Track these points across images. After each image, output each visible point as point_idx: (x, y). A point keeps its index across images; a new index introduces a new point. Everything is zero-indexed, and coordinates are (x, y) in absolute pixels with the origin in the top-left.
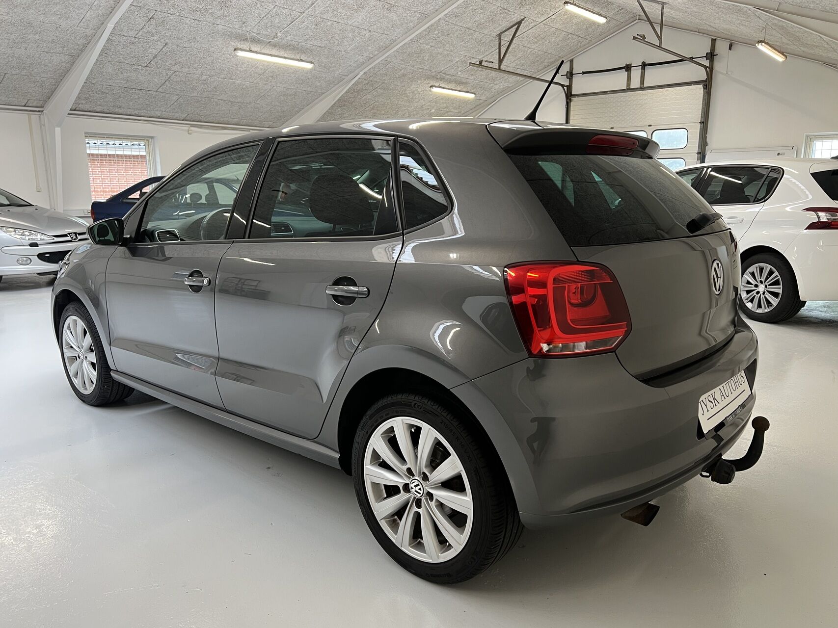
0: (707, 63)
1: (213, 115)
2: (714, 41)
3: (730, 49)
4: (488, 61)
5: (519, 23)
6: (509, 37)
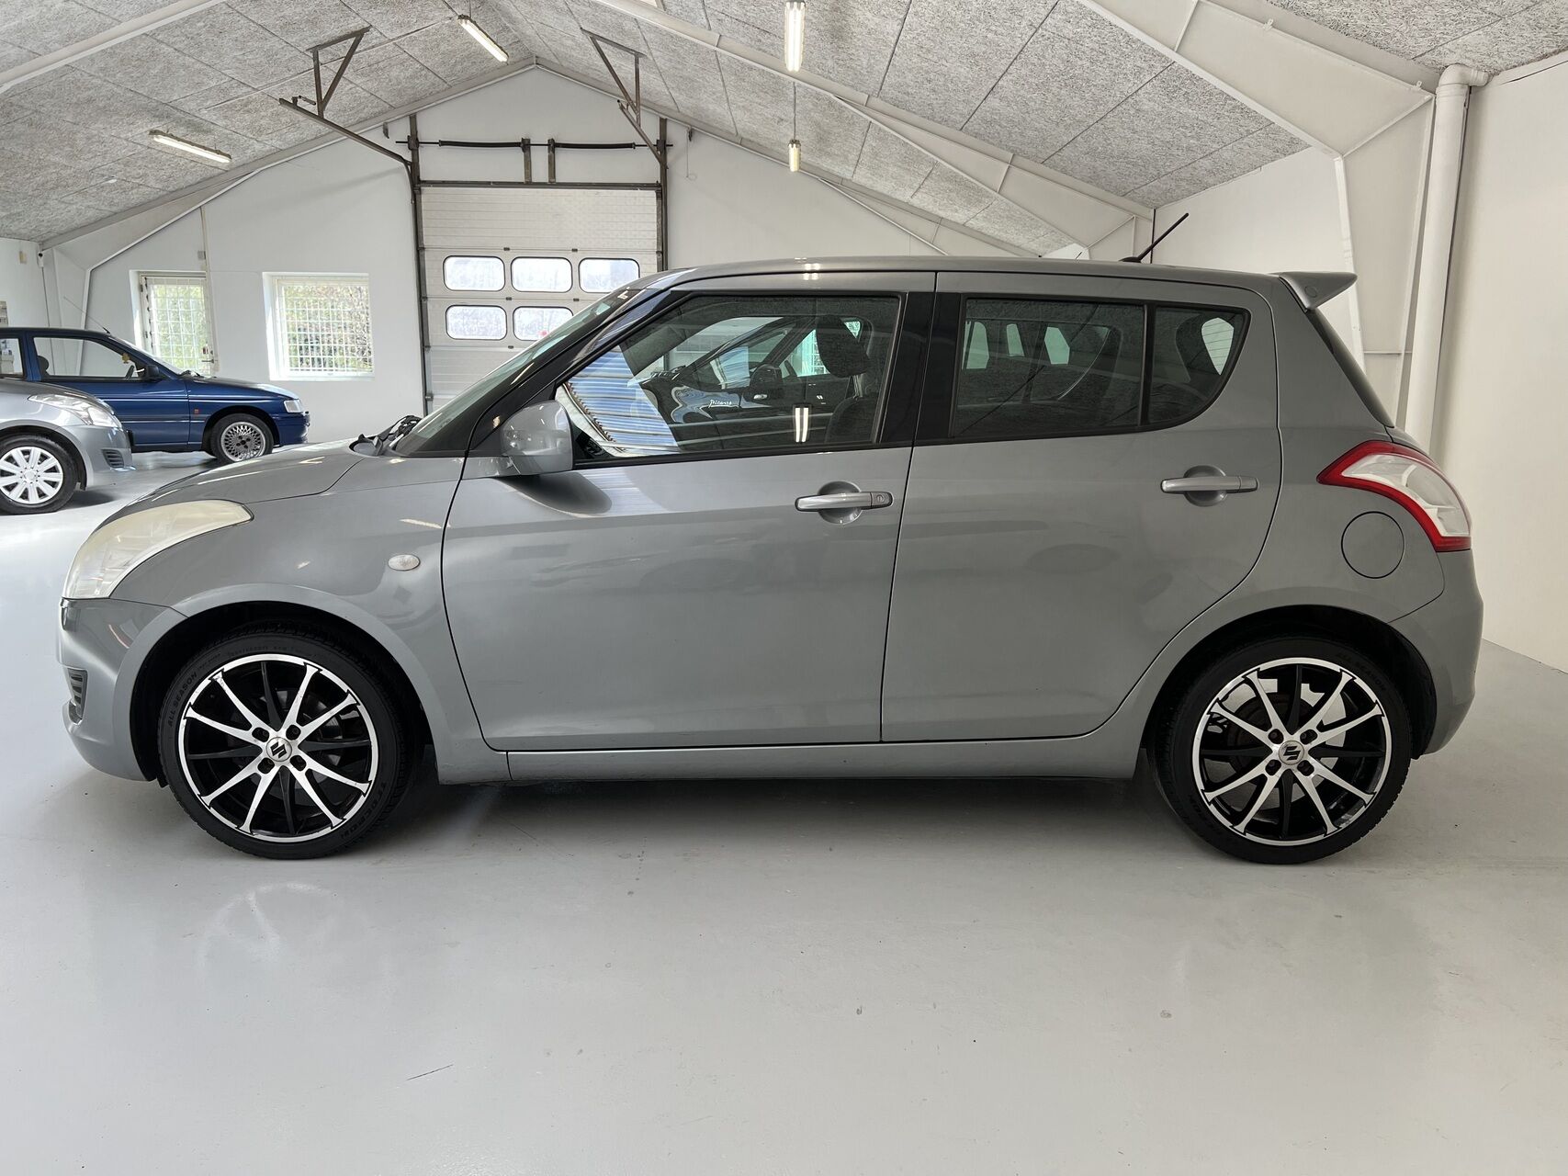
0: (659, 156)
3: (690, 139)
4: (306, 100)
5: (359, 35)
6: (333, 60)
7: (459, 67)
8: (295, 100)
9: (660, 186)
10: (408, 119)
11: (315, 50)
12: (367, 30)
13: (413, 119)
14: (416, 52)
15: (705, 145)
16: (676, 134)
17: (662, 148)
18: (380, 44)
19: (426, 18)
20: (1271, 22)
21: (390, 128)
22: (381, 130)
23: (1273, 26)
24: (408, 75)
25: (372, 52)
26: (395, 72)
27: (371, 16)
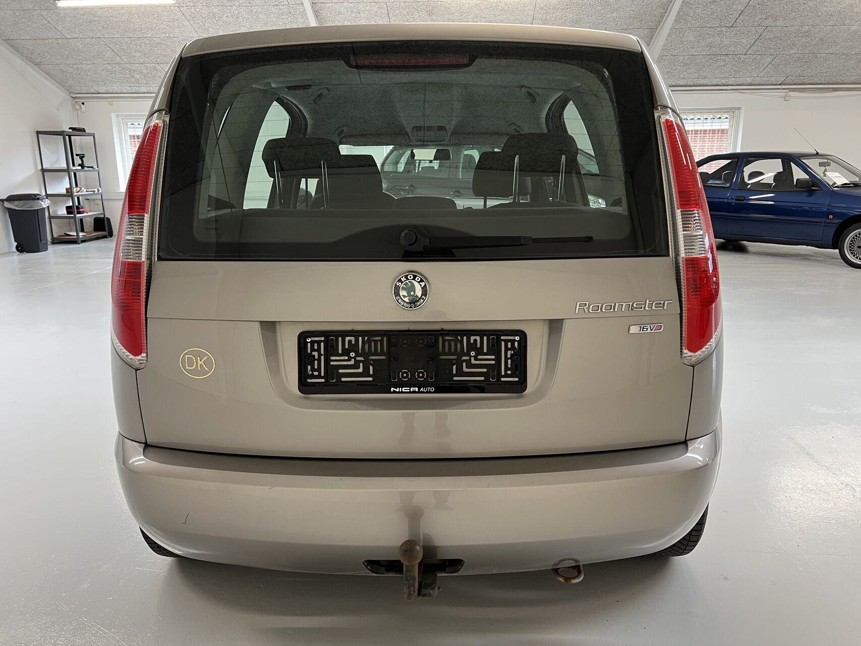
1: (821, 74)
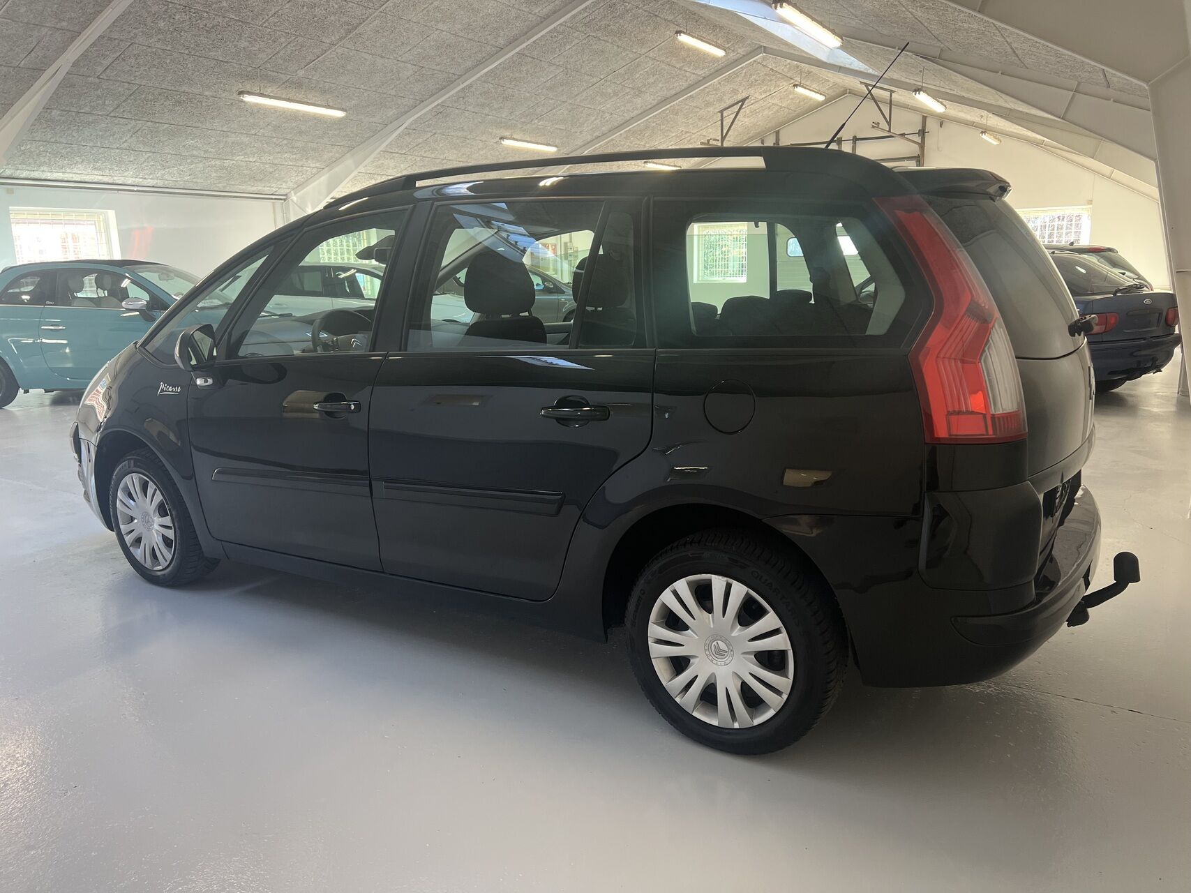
0: (918, 139)
2: (924, 118)
3: (941, 126)
4: (715, 140)
5: (743, 101)
6: (732, 114)
7: (802, 103)
8: (708, 141)
9: (919, 157)
10: (775, 134)
11: (722, 112)
12: (747, 98)
13: (777, 133)
14: (775, 101)
15: (950, 128)
16: (931, 125)
17: (922, 132)
18: (756, 102)
19: (779, 86)
20: (1112, 100)
21: (765, 139)
22: (760, 141)
23: (1114, 101)
24: (772, 112)
25: (752, 106)
26: (766, 112)
27: (751, 91)
